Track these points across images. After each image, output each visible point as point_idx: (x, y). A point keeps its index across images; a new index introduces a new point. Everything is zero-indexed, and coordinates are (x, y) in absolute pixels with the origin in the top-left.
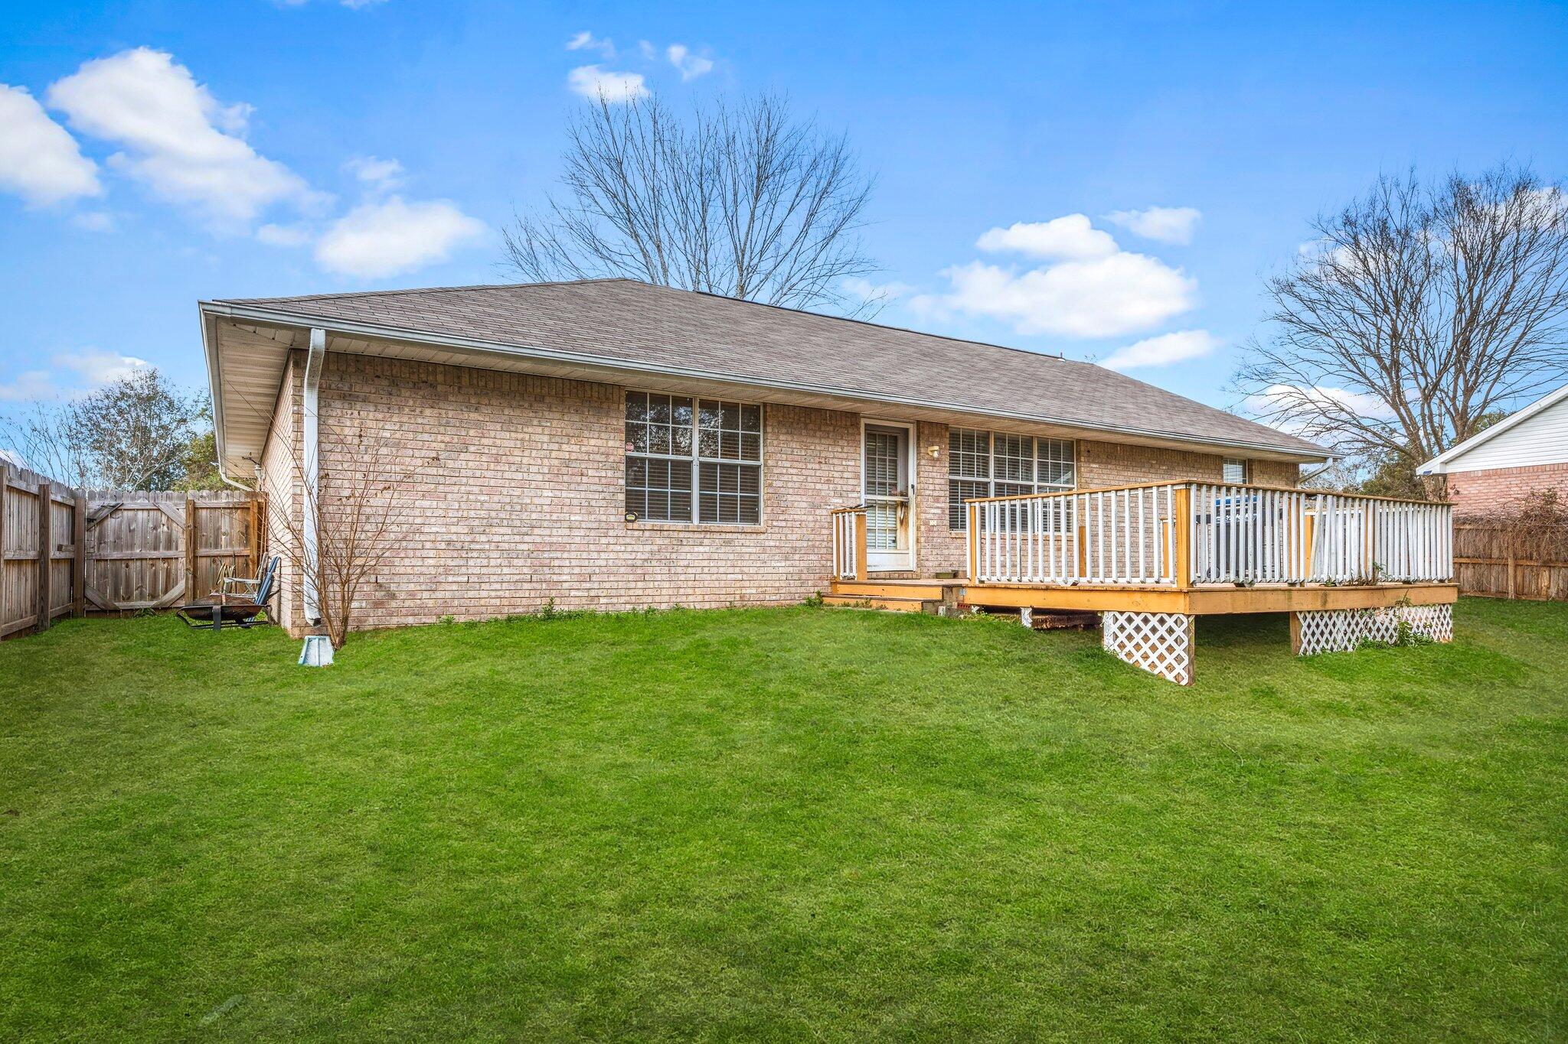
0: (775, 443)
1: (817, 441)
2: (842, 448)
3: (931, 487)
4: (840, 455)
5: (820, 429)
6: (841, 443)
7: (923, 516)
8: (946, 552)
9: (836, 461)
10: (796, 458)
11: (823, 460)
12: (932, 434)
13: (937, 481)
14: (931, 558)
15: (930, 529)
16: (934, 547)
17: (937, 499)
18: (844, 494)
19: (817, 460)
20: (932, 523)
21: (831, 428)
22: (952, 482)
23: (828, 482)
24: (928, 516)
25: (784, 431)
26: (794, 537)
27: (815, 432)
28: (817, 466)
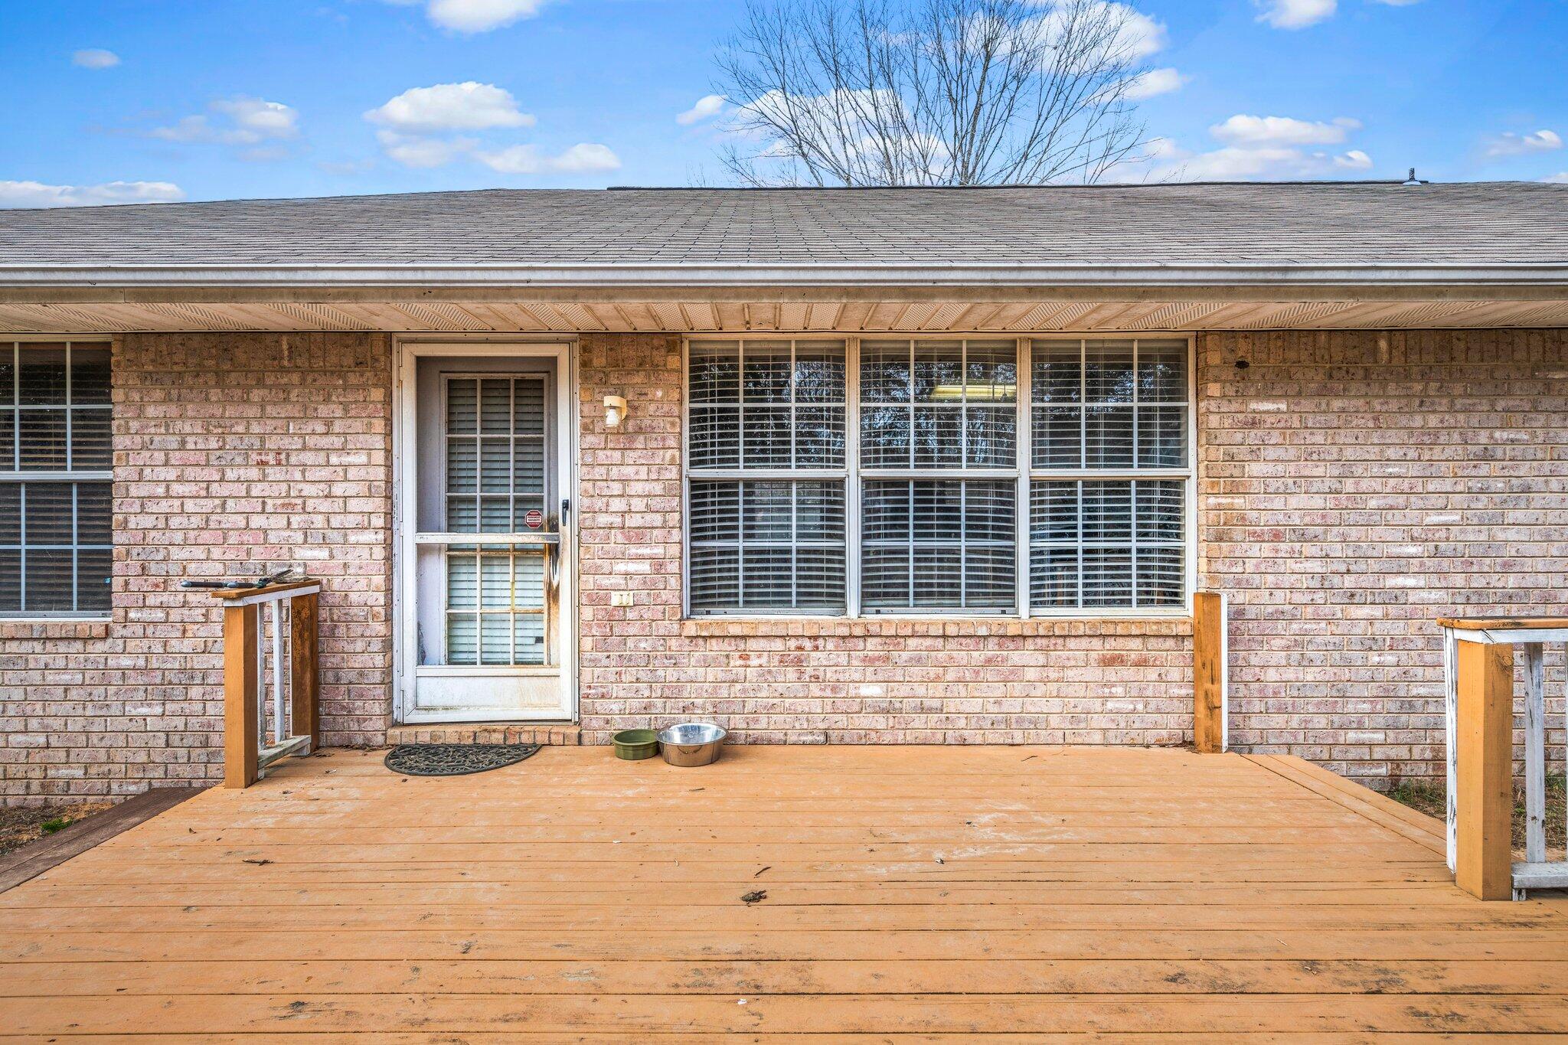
0: (134, 425)
1: (253, 411)
2: (329, 423)
3: (618, 505)
4: (324, 442)
5: (260, 383)
6: (323, 410)
7: (589, 582)
8: (672, 674)
9: (309, 458)
10: (193, 457)
11: (271, 458)
12: (617, 364)
13: (637, 488)
14: (616, 690)
15: (614, 617)
16: (626, 661)
17: (638, 535)
18: (335, 536)
19: (254, 457)
20: (616, 599)
21: (295, 378)
22: (696, 485)
23: (288, 509)
24: (606, 581)
25: (158, 394)
26: (187, 645)
27: (248, 389)
28: (254, 473)
